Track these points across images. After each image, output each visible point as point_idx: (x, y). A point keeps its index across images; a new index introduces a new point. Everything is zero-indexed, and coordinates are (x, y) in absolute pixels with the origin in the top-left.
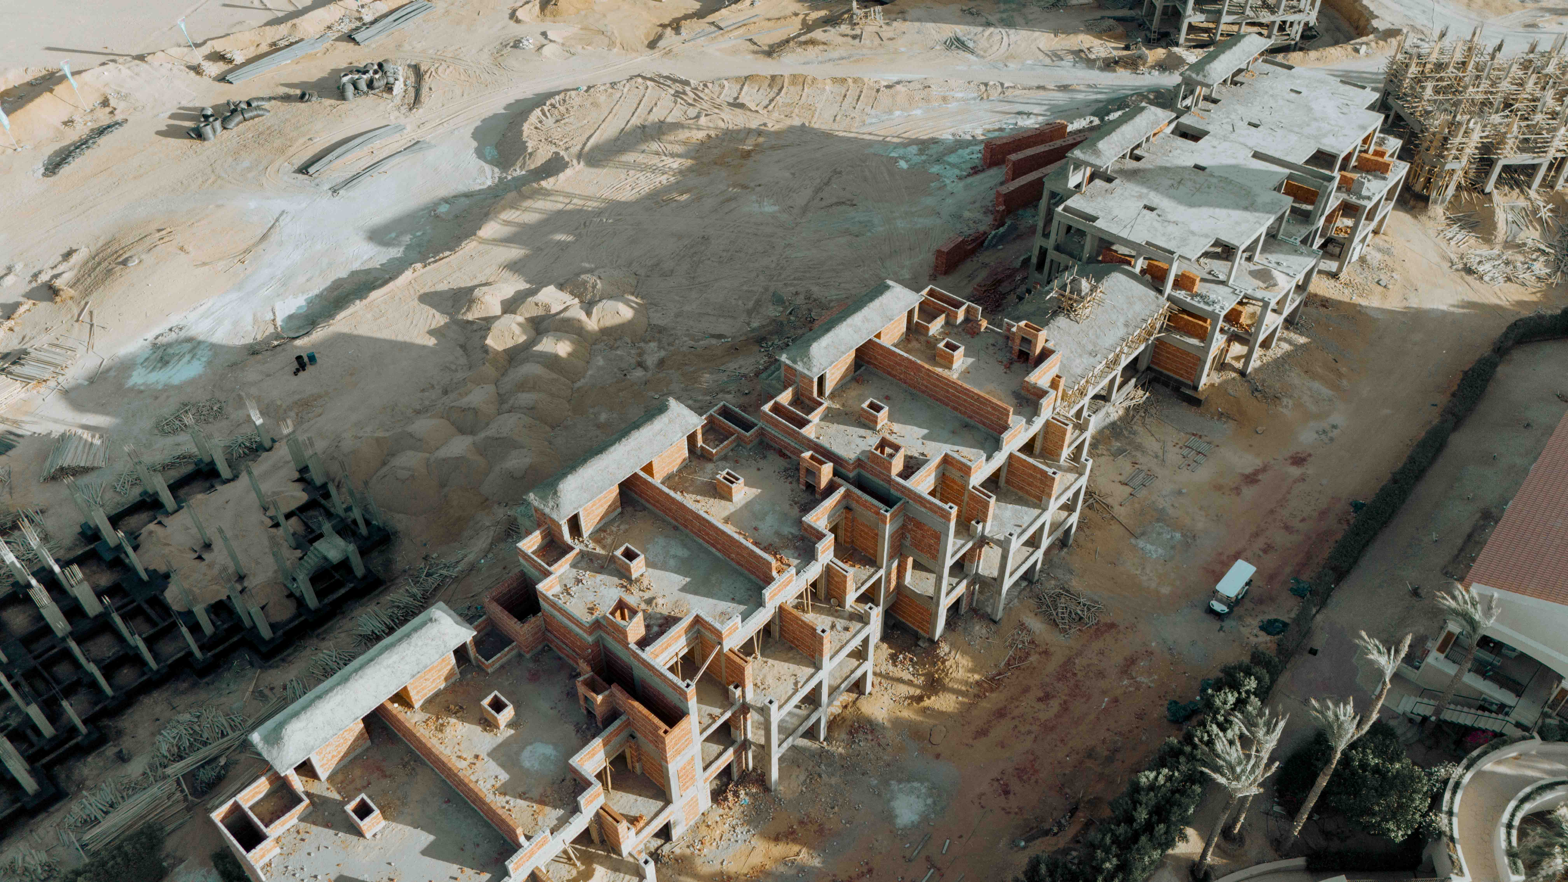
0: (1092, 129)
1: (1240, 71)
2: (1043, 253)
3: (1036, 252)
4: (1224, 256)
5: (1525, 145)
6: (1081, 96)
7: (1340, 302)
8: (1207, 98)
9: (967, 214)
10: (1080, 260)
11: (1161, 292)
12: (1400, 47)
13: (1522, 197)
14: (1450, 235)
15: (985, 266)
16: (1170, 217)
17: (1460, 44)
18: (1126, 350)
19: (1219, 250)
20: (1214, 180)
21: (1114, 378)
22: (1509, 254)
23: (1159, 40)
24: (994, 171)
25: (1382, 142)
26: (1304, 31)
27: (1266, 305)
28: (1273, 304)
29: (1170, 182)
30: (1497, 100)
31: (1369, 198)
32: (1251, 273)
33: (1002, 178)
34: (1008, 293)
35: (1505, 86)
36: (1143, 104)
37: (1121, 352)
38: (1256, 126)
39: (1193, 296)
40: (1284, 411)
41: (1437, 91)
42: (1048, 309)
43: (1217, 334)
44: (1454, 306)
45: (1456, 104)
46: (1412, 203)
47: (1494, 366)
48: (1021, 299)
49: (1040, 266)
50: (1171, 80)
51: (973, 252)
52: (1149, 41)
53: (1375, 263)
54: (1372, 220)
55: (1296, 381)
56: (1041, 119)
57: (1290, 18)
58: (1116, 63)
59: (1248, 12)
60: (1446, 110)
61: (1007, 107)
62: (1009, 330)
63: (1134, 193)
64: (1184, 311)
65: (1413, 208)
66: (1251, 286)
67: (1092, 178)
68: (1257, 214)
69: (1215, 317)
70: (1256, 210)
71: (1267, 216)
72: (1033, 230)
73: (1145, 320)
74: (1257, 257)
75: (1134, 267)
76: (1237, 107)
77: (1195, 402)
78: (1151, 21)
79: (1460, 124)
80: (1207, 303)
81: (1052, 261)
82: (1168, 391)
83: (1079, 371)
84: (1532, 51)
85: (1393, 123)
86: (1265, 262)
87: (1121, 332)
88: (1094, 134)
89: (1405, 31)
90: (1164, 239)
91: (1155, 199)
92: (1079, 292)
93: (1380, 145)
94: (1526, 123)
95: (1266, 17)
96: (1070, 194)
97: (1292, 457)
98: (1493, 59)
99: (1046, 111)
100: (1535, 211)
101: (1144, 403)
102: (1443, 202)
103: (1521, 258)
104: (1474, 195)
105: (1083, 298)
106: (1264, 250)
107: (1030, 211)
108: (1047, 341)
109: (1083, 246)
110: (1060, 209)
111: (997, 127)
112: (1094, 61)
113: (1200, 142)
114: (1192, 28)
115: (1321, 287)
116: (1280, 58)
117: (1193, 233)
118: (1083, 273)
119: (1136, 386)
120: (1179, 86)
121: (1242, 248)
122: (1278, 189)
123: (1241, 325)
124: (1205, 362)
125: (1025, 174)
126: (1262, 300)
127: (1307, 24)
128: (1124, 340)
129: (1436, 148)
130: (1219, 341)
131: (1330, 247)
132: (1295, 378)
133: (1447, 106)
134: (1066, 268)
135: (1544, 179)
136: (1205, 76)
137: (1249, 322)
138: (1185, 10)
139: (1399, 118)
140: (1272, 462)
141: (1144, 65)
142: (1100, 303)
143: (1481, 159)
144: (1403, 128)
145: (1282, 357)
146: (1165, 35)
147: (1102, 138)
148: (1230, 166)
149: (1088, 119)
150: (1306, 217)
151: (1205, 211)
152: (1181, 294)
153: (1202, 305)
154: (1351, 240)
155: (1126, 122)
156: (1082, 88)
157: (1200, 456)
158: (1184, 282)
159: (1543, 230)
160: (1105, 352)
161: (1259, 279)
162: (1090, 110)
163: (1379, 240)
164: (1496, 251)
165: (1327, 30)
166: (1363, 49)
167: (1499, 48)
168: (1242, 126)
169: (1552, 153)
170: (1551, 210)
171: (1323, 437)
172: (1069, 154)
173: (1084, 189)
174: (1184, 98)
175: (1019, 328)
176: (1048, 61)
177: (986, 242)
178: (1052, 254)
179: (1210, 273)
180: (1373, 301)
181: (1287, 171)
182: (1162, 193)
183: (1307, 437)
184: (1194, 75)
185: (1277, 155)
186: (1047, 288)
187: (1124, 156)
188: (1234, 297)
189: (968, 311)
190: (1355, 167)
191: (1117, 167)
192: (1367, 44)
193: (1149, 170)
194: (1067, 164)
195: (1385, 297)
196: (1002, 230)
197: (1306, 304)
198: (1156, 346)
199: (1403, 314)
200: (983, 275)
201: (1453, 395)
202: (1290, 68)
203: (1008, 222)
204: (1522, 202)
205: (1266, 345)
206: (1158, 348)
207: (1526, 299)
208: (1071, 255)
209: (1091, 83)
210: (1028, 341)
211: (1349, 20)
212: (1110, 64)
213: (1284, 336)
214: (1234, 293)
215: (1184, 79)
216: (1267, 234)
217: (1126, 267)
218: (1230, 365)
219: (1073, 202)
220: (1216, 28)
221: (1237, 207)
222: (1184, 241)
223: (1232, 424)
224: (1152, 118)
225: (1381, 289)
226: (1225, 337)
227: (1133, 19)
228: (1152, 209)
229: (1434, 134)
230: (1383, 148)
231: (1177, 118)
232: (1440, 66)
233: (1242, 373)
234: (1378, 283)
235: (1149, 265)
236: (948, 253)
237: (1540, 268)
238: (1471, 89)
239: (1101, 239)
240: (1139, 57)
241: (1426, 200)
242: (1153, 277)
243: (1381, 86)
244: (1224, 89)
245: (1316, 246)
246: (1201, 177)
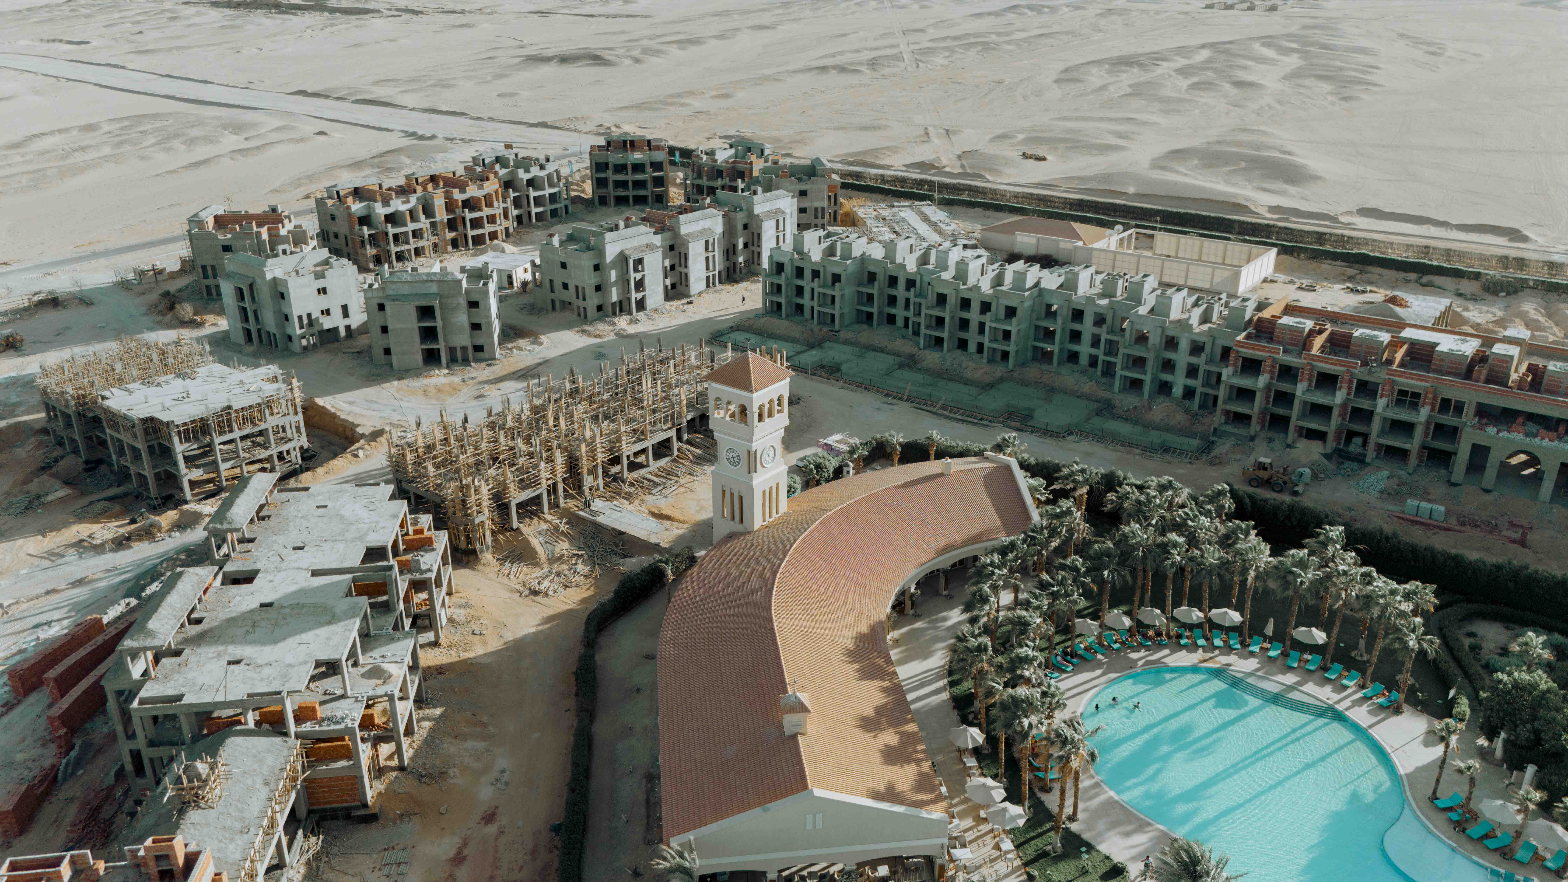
0: (132, 611)
1: (262, 507)
2: (136, 756)
3: (127, 760)
4: (331, 671)
5: (523, 485)
6: (103, 584)
7: (452, 664)
8: (241, 541)
9: (19, 757)
10: (183, 744)
11: (286, 734)
12: (390, 443)
13: (542, 522)
14: (507, 572)
15: (71, 800)
16: (260, 661)
17: (435, 426)
18: (277, 808)
19: (324, 669)
20: (287, 611)
21: (279, 841)
22: (556, 568)
23: (164, 504)
24: (33, 698)
25: (415, 522)
26: (302, 454)
27: (391, 698)
28: (397, 694)
29: (244, 629)
30: (485, 457)
31: (430, 570)
32: (363, 676)
33: (47, 701)
34: (114, 816)
35: (485, 446)
36: (179, 569)
37: (274, 812)
38: (301, 548)
39: (320, 723)
40: (455, 781)
41: (437, 466)
42: (171, 811)
43: (361, 746)
44: (539, 625)
45: (457, 471)
46: (465, 559)
47: (592, 657)
48: (132, 814)
49: (139, 770)
50: (196, 535)
51: (47, 794)
52: (155, 508)
53: (463, 619)
54: (441, 586)
55: (452, 750)
56: (66, 623)
57: (284, 448)
58: (128, 539)
59: (242, 454)
60: (452, 479)
61: (18, 626)
62: (136, 857)
63: (211, 655)
64: (319, 741)
65: (468, 562)
66: (369, 687)
67: (157, 660)
68: (342, 624)
69: (351, 731)
70: (340, 621)
71: (352, 621)
72: (112, 737)
73: (283, 769)
74: (361, 659)
75: (246, 724)
76: (275, 537)
77: (371, 818)
78: (148, 490)
79: (468, 486)
80: (337, 723)
81: (151, 760)
82: (340, 823)
83: (238, 856)
84: (490, 415)
85: (416, 502)
86: (371, 661)
87: (264, 793)
88: (137, 615)
89: (387, 429)
90: (264, 684)
91: (236, 651)
92: (199, 777)
93: (416, 524)
94: (514, 469)
95: (263, 454)
96: (140, 685)
97: (483, 818)
98: (465, 429)
99: (69, 611)
100: (556, 528)
101: (322, 847)
102: (487, 548)
103: (565, 567)
104: (508, 534)
105: (206, 781)
106: (364, 652)
107: (99, 720)
108: (186, 845)
109: (180, 728)
110: (135, 704)
111: (15, 651)
112: (102, 545)
113: (255, 581)
114: (193, 484)
115: (429, 658)
116: (292, 483)
117: (291, 666)
118: (193, 756)
119: (305, 836)
120: (207, 539)
121: (344, 659)
122: (349, 594)
123: (379, 726)
124: (362, 777)
125: (74, 685)
126: (386, 695)
127: (301, 448)
128: (270, 800)
129: (461, 510)
130: (365, 751)
131: (419, 622)
132: (450, 747)
133: (450, 475)
134: (172, 759)
135: (549, 503)
136: (230, 523)
137: (384, 720)
138: (178, 471)
139: (418, 497)
140: (469, 832)
141: (160, 531)
142: (228, 775)
143: (498, 506)
144: (426, 503)
145: (429, 735)
146: (170, 497)
147: (150, 618)
148: (295, 592)
149: (123, 603)
150: (386, 608)
151: (292, 642)
152: (307, 727)
153: (333, 727)
154: (433, 609)
155: (168, 593)
156: (100, 575)
157: (403, 866)
158: (304, 714)
159: (569, 540)
160: (257, 821)
161: (374, 678)
162: (119, 593)
163: (455, 599)
164: (546, 570)
165: (322, 448)
166: (361, 453)
167: (466, 420)
168: (289, 554)
169: (544, 483)
170: (566, 523)
171: (499, 785)
172: (119, 648)
173: (153, 674)
174: (219, 547)
175: (147, 849)
176: (47, 563)
177: (60, 776)
178: (147, 753)
179: (325, 694)
180: (477, 650)
181: (349, 576)
182: (240, 643)
183: (486, 793)
184: (219, 526)
185: (334, 566)
186: (159, 790)
187: (183, 626)
188: (360, 704)
189: (73, 862)
190: (404, 550)
191: (180, 637)
192: (362, 448)
193: (216, 627)
194: (122, 657)
195: (484, 643)
196: (73, 754)
197: (425, 680)
198: (307, 787)
199: (506, 649)
200: (72, 812)
201: (577, 695)
202: (306, 489)
203: (78, 743)
204: (544, 526)
205: (409, 732)
206: (310, 789)
207: (586, 596)
208: (172, 744)
209: (109, 567)
210: (164, 857)
211: (336, 433)
212: (121, 543)
213: (421, 715)
214: (357, 701)
215: (209, 532)
216: (360, 636)
217: (238, 728)
218: (386, 767)
219: (146, 692)
220: (219, 476)
221: (320, 625)
222: (285, 677)
223: (415, 819)
224: (195, 578)
225: (478, 637)
226: (369, 744)
227: (126, 495)
228: (238, 662)
229: (453, 500)
230: (419, 526)
231: (221, 568)
232: (429, 448)
233: (401, 768)
234: (473, 633)
235: (261, 715)
236: (14, 810)
237: (582, 568)
238: (461, 457)
239: (197, 714)
240: (152, 525)
241: (474, 552)
242: (271, 724)
243: (391, 476)
244: (254, 527)
245: (407, 628)
246: (272, 613)
